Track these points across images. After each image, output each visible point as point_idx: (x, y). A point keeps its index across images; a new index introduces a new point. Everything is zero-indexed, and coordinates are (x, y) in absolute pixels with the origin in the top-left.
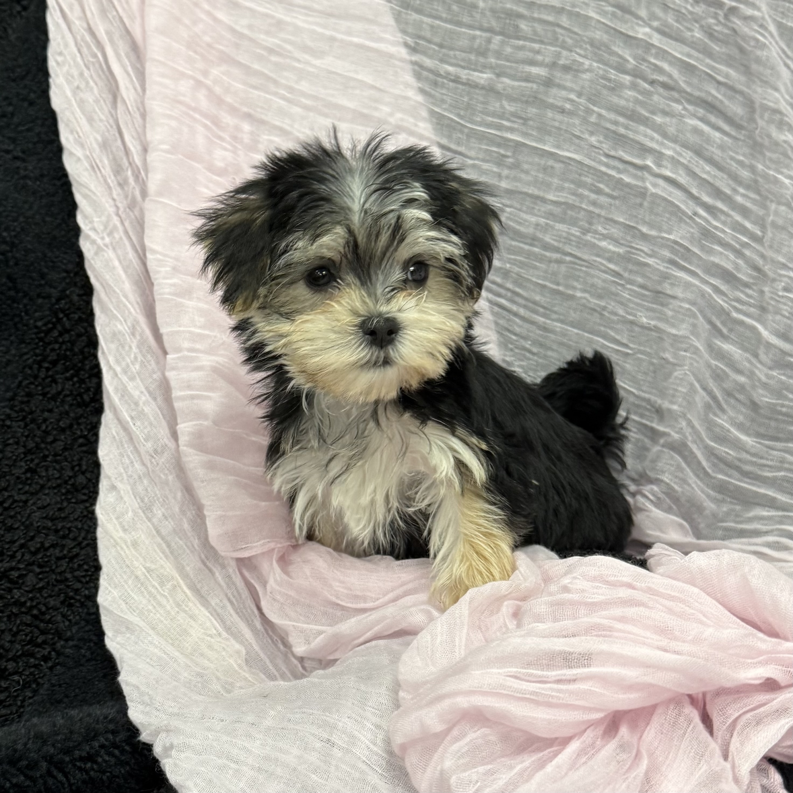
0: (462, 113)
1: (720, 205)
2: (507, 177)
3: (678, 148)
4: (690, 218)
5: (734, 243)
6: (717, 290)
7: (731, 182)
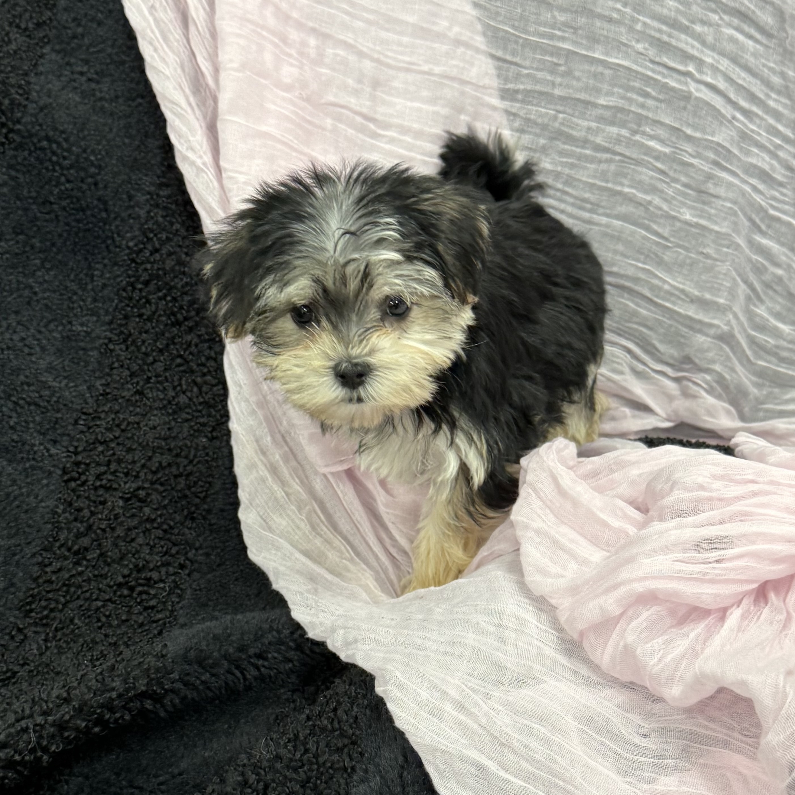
0: (516, 24)
1: (755, 109)
2: (560, 85)
3: (716, 56)
4: (730, 122)
5: (768, 145)
6: (755, 189)
7: (763, 88)
